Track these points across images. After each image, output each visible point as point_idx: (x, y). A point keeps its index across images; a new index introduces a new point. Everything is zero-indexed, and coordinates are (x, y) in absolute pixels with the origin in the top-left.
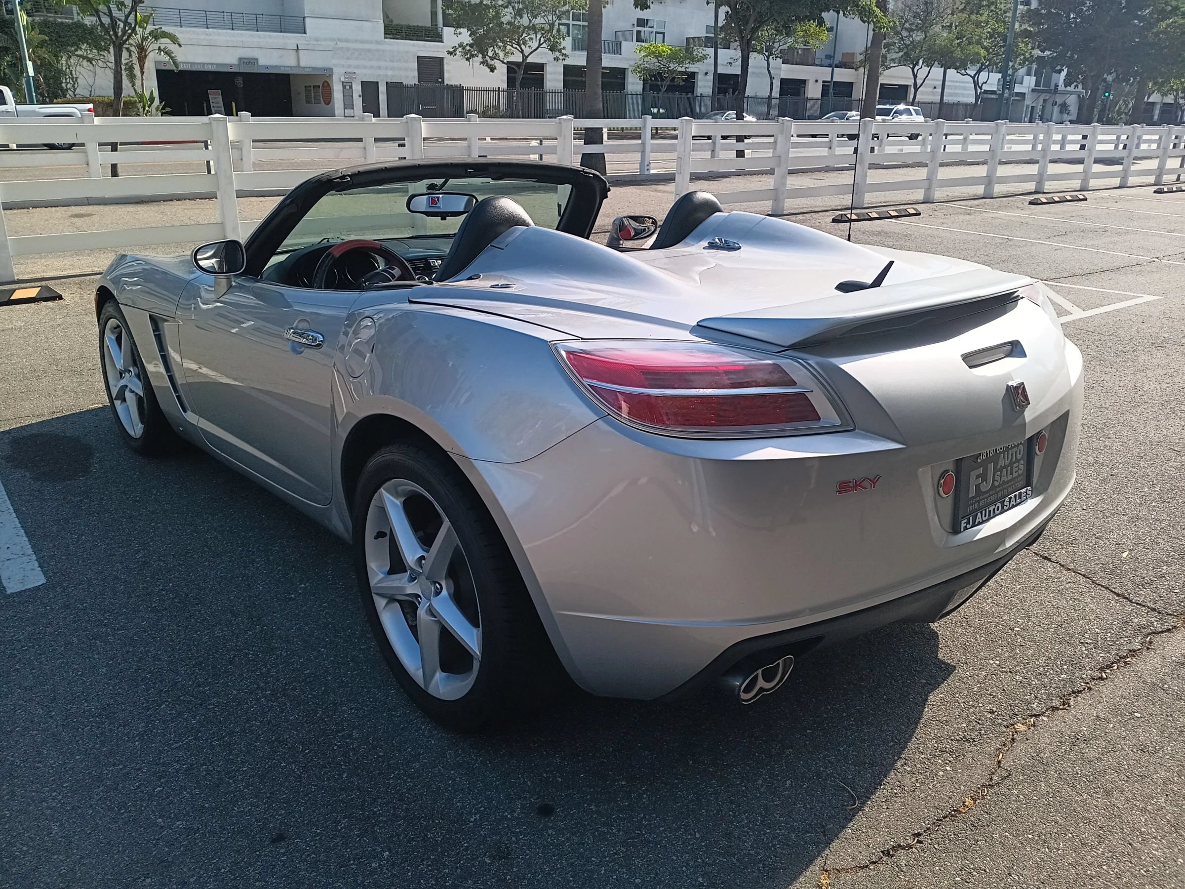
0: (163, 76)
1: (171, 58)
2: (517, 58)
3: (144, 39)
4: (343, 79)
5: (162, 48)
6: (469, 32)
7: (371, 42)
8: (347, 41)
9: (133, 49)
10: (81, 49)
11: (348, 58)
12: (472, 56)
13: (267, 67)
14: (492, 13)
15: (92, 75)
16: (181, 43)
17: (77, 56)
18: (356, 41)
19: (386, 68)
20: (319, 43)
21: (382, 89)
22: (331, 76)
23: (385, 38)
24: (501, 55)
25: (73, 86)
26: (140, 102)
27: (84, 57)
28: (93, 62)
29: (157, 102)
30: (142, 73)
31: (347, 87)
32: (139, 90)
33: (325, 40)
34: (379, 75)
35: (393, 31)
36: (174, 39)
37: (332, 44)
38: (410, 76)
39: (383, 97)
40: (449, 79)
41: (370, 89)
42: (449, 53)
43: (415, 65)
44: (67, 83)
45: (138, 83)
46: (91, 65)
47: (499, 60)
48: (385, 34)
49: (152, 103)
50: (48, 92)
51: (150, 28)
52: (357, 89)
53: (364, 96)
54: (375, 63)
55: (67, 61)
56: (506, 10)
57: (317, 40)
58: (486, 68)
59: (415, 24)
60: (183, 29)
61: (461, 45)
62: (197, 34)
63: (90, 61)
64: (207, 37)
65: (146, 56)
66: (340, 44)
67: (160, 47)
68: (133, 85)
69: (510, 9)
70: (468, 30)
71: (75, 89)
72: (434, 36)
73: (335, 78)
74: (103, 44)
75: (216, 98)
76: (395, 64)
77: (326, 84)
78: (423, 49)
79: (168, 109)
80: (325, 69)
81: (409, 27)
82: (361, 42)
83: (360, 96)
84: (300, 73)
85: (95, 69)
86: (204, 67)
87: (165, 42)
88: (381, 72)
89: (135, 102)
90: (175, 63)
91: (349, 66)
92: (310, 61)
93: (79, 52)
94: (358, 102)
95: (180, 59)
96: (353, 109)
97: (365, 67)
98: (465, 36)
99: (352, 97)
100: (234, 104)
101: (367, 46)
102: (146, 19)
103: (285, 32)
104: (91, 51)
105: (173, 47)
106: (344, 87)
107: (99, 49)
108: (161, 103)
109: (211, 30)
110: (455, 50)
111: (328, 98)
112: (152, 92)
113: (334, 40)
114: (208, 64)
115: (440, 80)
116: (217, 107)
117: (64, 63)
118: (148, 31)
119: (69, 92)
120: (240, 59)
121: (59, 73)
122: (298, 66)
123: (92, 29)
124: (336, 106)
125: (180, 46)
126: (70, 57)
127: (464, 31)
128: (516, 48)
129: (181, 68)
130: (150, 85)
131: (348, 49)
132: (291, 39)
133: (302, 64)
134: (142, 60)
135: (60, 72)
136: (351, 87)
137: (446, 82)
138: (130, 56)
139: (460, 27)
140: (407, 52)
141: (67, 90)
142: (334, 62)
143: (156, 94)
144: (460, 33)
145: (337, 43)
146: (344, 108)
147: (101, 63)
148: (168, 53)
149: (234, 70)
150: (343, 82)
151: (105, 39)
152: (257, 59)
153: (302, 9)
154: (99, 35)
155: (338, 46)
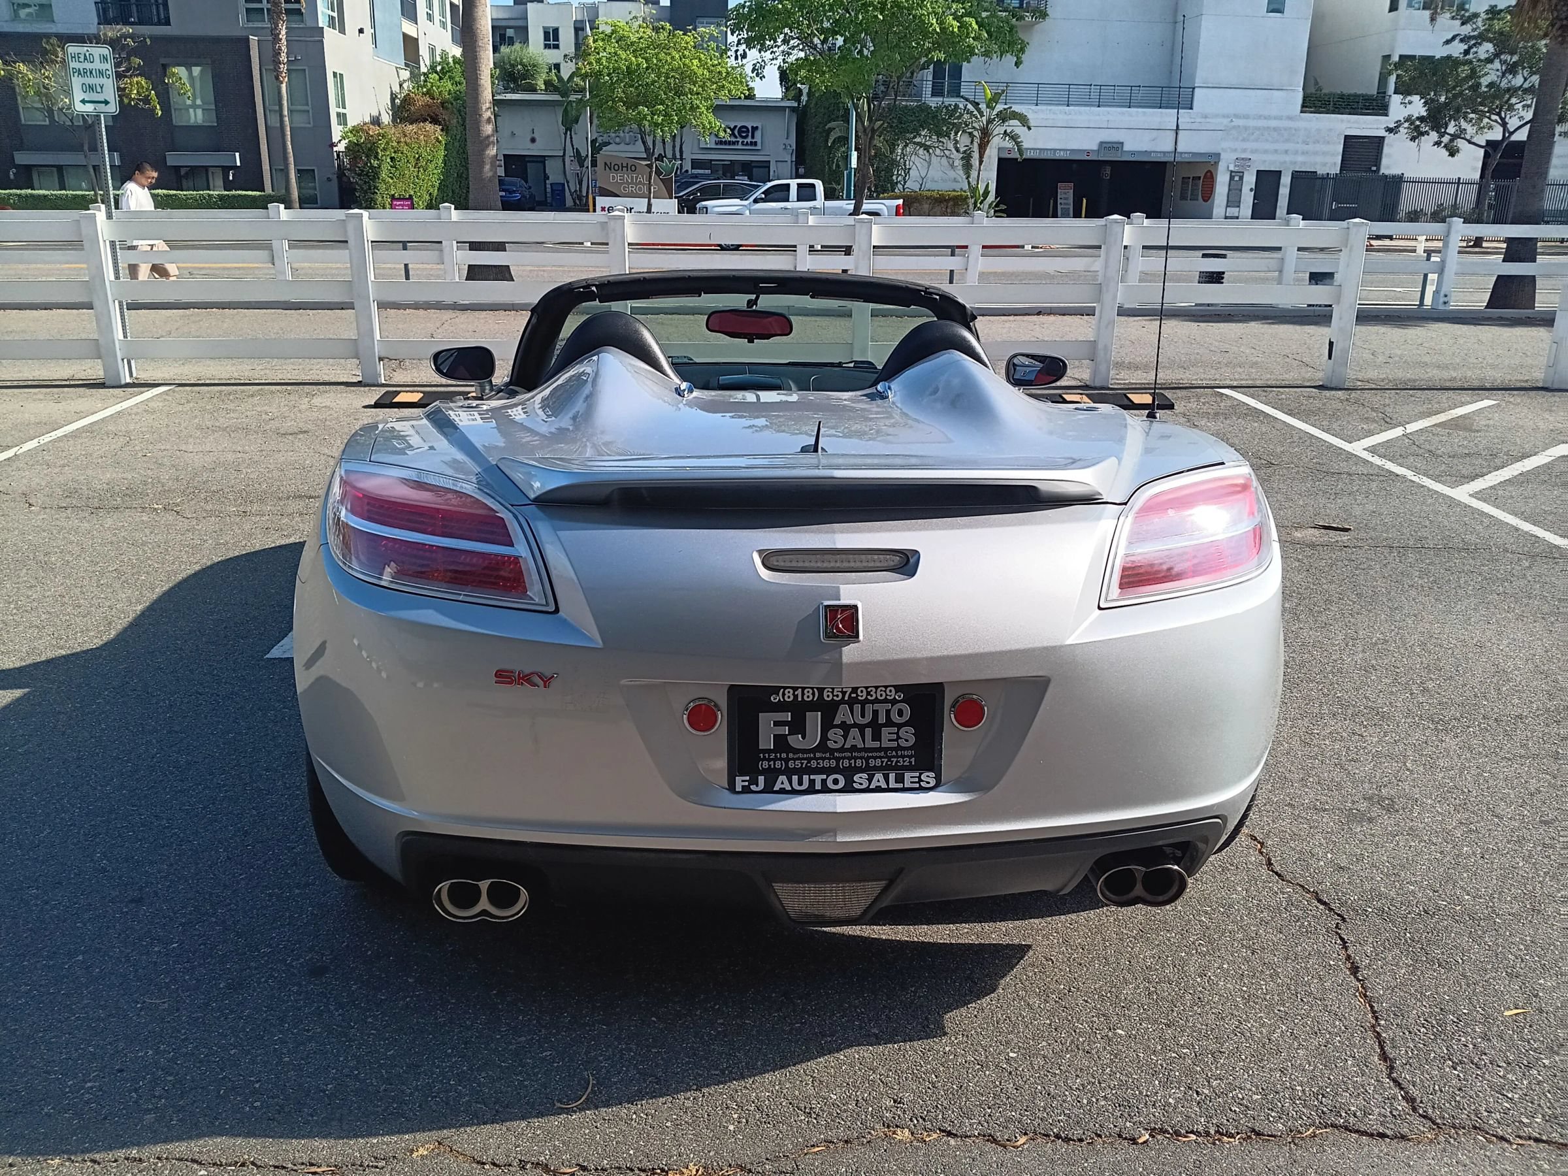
0: (1005, 165)
1: (1017, 143)
2: (1496, 134)
3: (990, 121)
4: (1232, 168)
5: (1008, 131)
6: (1423, 101)
7: (1280, 118)
8: (1246, 117)
9: (976, 133)
10: (920, 135)
11: (1244, 140)
12: (1423, 134)
13: (1133, 153)
14: (1464, 71)
15: (926, 164)
16: (1032, 123)
17: (915, 143)
18: (1260, 117)
19: (1296, 153)
20: (1208, 120)
21: (1286, 180)
22: (1216, 163)
23: (1301, 112)
24: (1470, 130)
25: (904, 179)
26: (972, 197)
27: (920, 145)
28: (931, 151)
29: (991, 197)
30: (981, 162)
31: (1236, 179)
32: (973, 183)
33: (1217, 116)
34: (1285, 162)
35: (1315, 102)
36: (1024, 120)
37: (1226, 121)
38: (1329, 161)
39: (1284, 191)
40: (1388, 167)
41: (1267, 181)
42: (1390, 130)
43: (1340, 148)
44: (898, 175)
45: (974, 174)
46: (927, 154)
47: (1465, 139)
48: (1303, 106)
49: (985, 199)
50: (876, 186)
51: (1000, 107)
52: (1250, 180)
53: (1258, 191)
54: (1281, 147)
55: (903, 150)
56: (1489, 66)
57: (1207, 117)
58: (1444, 150)
59: (1352, 92)
60: (1038, 107)
61: (1408, 119)
62: (1054, 113)
63: (927, 148)
64: (1066, 117)
65: (988, 142)
66: (1237, 122)
67: (1005, 131)
68: (967, 177)
69: (1497, 64)
70: (1422, 98)
71: (905, 182)
72: (1378, 106)
73: (1222, 166)
74: (945, 129)
75: (1065, 194)
76: (1310, 147)
77: (1208, 174)
78: (1356, 126)
79: (1003, 207)
80: (1210, 155)
81: (1342, 96)
82: (1265, 118)
83: (1251, 190)
84: (1176, 159)
85: (930, 158)
86: (1054, 154)
87: (1014, 125)
88: (1288, 158)
89: (967, 197)
90: (1021, 151)
91: (1244, 151)
92: (1191, 144)
93: (918, 140)
94: (1248, 198)
95: (1025, 145)
96: (1239, 207)
97: (1266, 152)
98: (1417, 107)
99: (1241, 190)
100: (1085, 201)
101: (1273, 123)
102: (997, 97)
103: (1167, 108)
104: (930, 137)
105: (1020, 130)
106: (1232, 178)
107: (940, 134)
108: (996, 198)
109: (1071, 108)
110: (1400, 127)
111: (1208, 194)
112: (987, 186)
113: (1228, 117)
114: (1060, 150)
115: (1374, 168)
116: (1065, 204)
117: (900, 151)
118: (995, 113)
119: (899, 185)
120: (1101, 143)
121: (892, 164)
122: (1175, 151)
123: (937, 112)
124: (1216, 202)
125: (1029, 128)
126: (906, 145)
127: (1416, 98)
128: (1496, 121)
129: (1028, 155)
130: (988, 176)
131: (1246, 128)
132: (1167, 117)
133: (1181, 149)
134: (982, 147)
135: (894, 163)
136: (1241, 178)
137: (1382, 171)
138: (972, 142)
139: (1410, 94)
140: (1330, 130)
141: (897, 183)
142: (1225, 145)
143: (993, 188)
144: (1410, 103)
145: (1232, 121)
146: (1227, 206)
147: (938, 152)
148: (1014, 138)
149: (1094, 158)
150: (1232, 172)
151: (949, 123)
152: (1122, 143)
153: (1192, 77)
154: (943, 119)
155: (1233, 124)
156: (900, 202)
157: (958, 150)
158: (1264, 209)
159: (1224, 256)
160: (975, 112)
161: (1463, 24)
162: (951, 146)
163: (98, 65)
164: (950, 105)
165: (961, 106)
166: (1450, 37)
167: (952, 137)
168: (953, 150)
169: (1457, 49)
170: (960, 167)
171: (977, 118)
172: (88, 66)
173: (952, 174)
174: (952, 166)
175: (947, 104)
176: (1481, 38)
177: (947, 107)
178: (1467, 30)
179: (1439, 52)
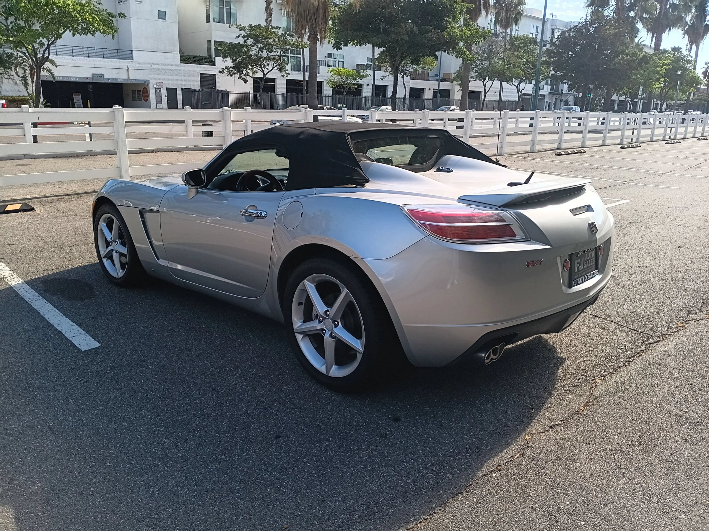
1: (51, 73)
2: (260, 75)
4: (155, 86)
6: (232, 60)
7: (172, 65)
8: (158, 64)
11: (158, 74)
12: (234, 74)
13: (109, 79)
14: (245, 49)
16: (57, 64)
18: (163, 65)
19: (182, 80)
20: (141, 65)
21: (179, 92)
22: (148, 85)
23: (181, 63)
24: (251, 73)
26: (31, 100)
28: (1, 75)
29: (42, 99)
30: (33, 82)
31: (158, 91)
32: (31, 93)
33: (145, 63)
34: (177, 84)
35: (185, 59)
36: (53, 63)
37: (149, 66)
38: (196, 85)
39: (179, 97)
40: (219, 87)
41: (172, 92)
42: (220, 72)
43: (199, 79)
45: (30, 88)
47: (249, 76)
48: (181, 61)
52: (164, 92)
53: (168, 96)
54: (175, 77)
56: (253, 48)
57: (140, 64)
58: (242, 80)
59: (198, 55)
60: (58, 56)
61: (227, 67)
62: (67, 59)
64: (73, 62)
66: (154, 66)
68: (27, 89)
69: (256, 47)
72: (210, 61)
73: (151, 86)
74: (7, 65)
75: (77, 98)
76: (186, 78)
77: (145, 89)
78: (203, 69)
79: (49, 104)
80: (145, 81)
81: (195, 57)
82: (166, 65)
83: (166, 96)
84: (130, 82)
85: (2, 79)
86: (70, 78)
88: (179, 83)
89: (28, 99)
90: (54, 77)
91: (159, 79)
92: (135, 76)
94: (165, 100)
95: (56, 74)
96: (162, 104)
97: (169, 80)
98: (229, 63)
99: (161, 96)
100: (89, 101)
101: (169, 67)
103: (120, 59)
105: (51, 67)
106: (156, 91)
107: (5, 68)
108: (44, 100)
109: (75, 57)
110: (223, 71)
111: (146, 98)
113: (150, 64)
114: (73, 77)
115: (214, 87)
116: (78, 103)
120: (93, 74)
122: (129, 79)
124: (151, 102)
125: (56, 66)
127: (228, 59)
128: (259, 70)
129: (57, 79)
131: (159, 69)
132: (124, 63)
133: (131, 78)
134: (33, 75)
136: (160, 91)
137: (217, 89)
138: (25, 72)
139: (224, 57)
140: (194, 71)
142: (151, 76)
144: (226, 61)
145: (152, 66)
146: (156, 104)
147: (6, 76)
148: (49, 71)
149: (89, 81)
150: (156, 88)
151: (10, 62)
152: (103, 75)
153: (131, 46)
154: (5, 60)
155: (152, 67)
156: (4, 101)
157: (19, 76)
158: (172, 104)
159: (211, 125)
160: (25, 57)
161: (240, 30)
162: (13, 73)
164: (8, 53)
165: (15, 53)
166: (238, 35)
167: (13, 68)
168: (16, 76)
169: (241, 40)
170: (21, 84)
171: (26, 60)
173: (16, 88)
174: (16, 84)
175: (6, 52)
176: (249, 36)
177: (6, 54)
178: (243, 33)
179: (236, 41)
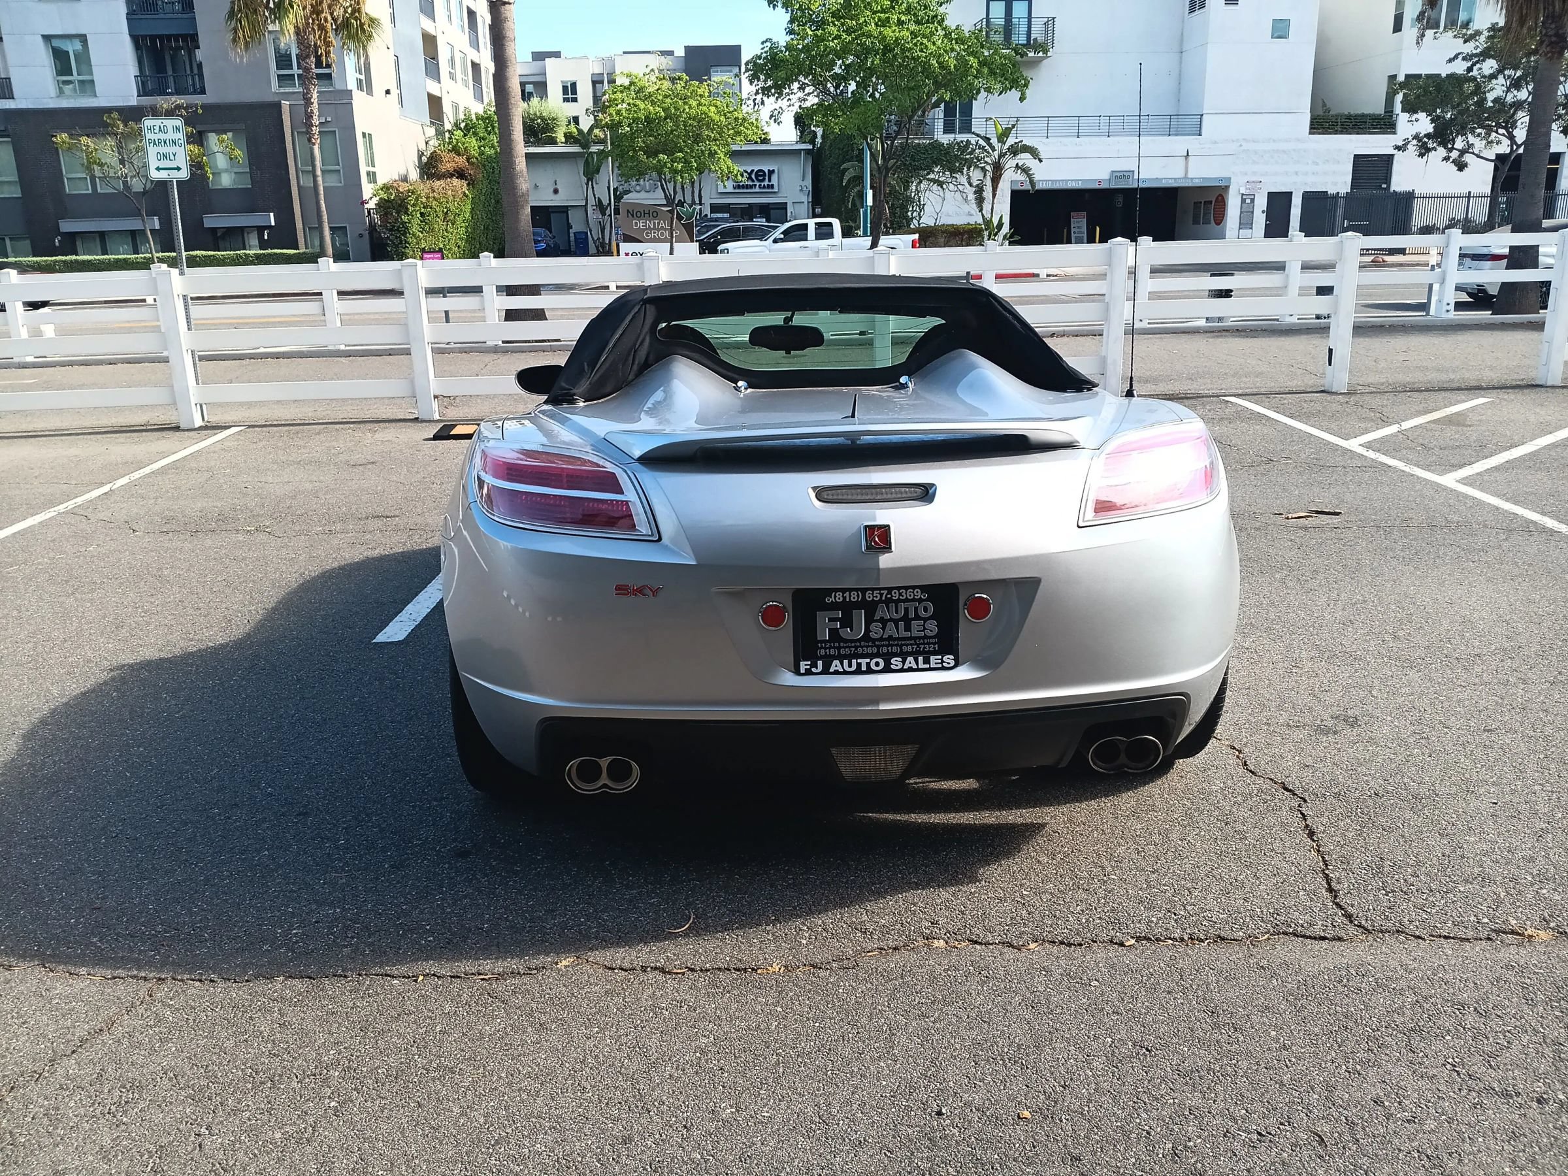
0: (1017, 197)
1: (1029, 176)
2: (1504, 148)
3: (1002, 155)
4: (1243, 191)
5: (1020, 165)
6: (1429, 118)
7: (1289, 140)
8: (1256, 141)
9: (988, 168)
10: (933, 172)
11: (1254, 162)
12: (1428, 150)
13: (1144, 181)
14: (1469, 87)
15: (941, 200)
16: (1043, 156)
17: (928, 179)
18: (1268, 141)
19: (1306, 174)
20: (1217, 145)
21: (1297, 201)
22: (1227, 187)
23: (1310, 133)
24: (1478, 145)
25: (919, 214)
26: (986, 230)
27: (935, 181)
28: (944, 186)
29: (1006, 229)
30: (994, 195)
31: (1247, 202)
32: (988, 216)
33: (1226, 141)
34: (1295, 183)
35: (1323, 123)
36: (1034, 152)
37: (1235, 146)
38: (1339, 182)
39: (1296, 212)
40: (1398, 184)
41: (1279, 203)
42: (1398, 148)
43: (1349, 167)
44: (913, 211)
45: (987, 207)
46: (941, 190)
47: (1473, 153)
48: (1311, 128)
49: (999, 230)
50: (892, 224)
51: (1011, 141)
52: (1261, 203)
53: (1269, 211)
54: (1292, 168)
55: (917, 186)
56: (1494, 81)
57: (1216, 143)
58: (1453, 165)
59: (1360, 112)
60: (1049, 139)
61: (1416, 137)
62: (1065, 145)
63: (940, 184)
64: (1077, 148)
65: (1001, 175)
66: (1246, 146)
67: (1017, 164)
68: (981, 211)
69: (1501, 79)
70: (1428, 115)
71: (920, 218)
72: (1384, 124)
73: (1232, 190)
74: (957, 164)
75: (1079, 223)
76: (1320, 168)
77: (1220, 198)
78: (1363, 145)
79: (1017, 238)
80: (1220, 180)
81: (1348, 116)
82: (1274, 141)
83: (1263, 212)
84: (1187, 185)
85: (944, 193)
86: (1067, 185)
87: (1025, 159)
88: (1298, 180)
89: (981, 229)
90: (1032, 183)
91: (1254, 173)
92: (1200, 172)
93: (931, 176)
94: (1260, 220)
95: (1037, 177)
96: (1251, 228)
97: (1276, 174)
98: (1424, 124)
99: (1253, 212)
100: (1098, 229)
101: (1282, 146)
102: (1008, 132)
103: (1176, 135)
104: (943, 173)
105: (1032, 163)
106: (1243, 201)
107: (952, 171)
108: (1010, 229)
109: (1082, 139)
110: (1405, 145)
111: (1220, 217)
112: (1001, 217)
113: (1238, 140)
114: (1072, 180)
115: (1384, 186)
116: (1079, 233)
117: (914, 188)
118: (1006, 146)
119: (914, 221)
120: (1112, 172)
121: (907, 201)
122: (1186, 177)
123: (949, 148)
124: (1229, 224)
125: (1041, 161)
126: (921, 182)
127: (1422, 116)
128: (1503, 135)
129: (1040, 186)
130: (1002, 209)
131: (1256, 152)
132: (1180, 144)
133: (1190, 175)
134: (996, 180)
135: (909, 200)
136: (1253, 201)
137: (1392, 189)
138: (985, 175)
139: (1416, 112)
140: (1339, 150)
141: (912, 219)
142: (1235, 169)
143: (1006, 220)
144: (1417, 120)
145: (1241, 146)
146: (1240, 228)
147: (951, 187)
148: (1025, 170)
149: (1104, 186)
150: (1243, 195)
151: (961, 159)
152: (1133, 172)
153: (1200, 104)
154: (955, 155)
155: (1242, 148)
156: (916, 236)
157: (971, 185)
158: (1277, 227)
159: (1232, 275)
160: (987, 147)
161: (1465, 42)
162: (964, 180)
163: (171, 135)
164: (962, 142)
165: (973, 142)
166: (1452, 56)
167: (965, 171)
168: (967, 184)
169: (1460, 67)
170: (973, 201)
171: (988, 152)
172: (162, 136)
173: (966, 208)
174: (966, 200)
175: (959, 140)
176: (1485, 55)
177: (958, 144)
178: (1469, 48)
179: (1444, 70)
